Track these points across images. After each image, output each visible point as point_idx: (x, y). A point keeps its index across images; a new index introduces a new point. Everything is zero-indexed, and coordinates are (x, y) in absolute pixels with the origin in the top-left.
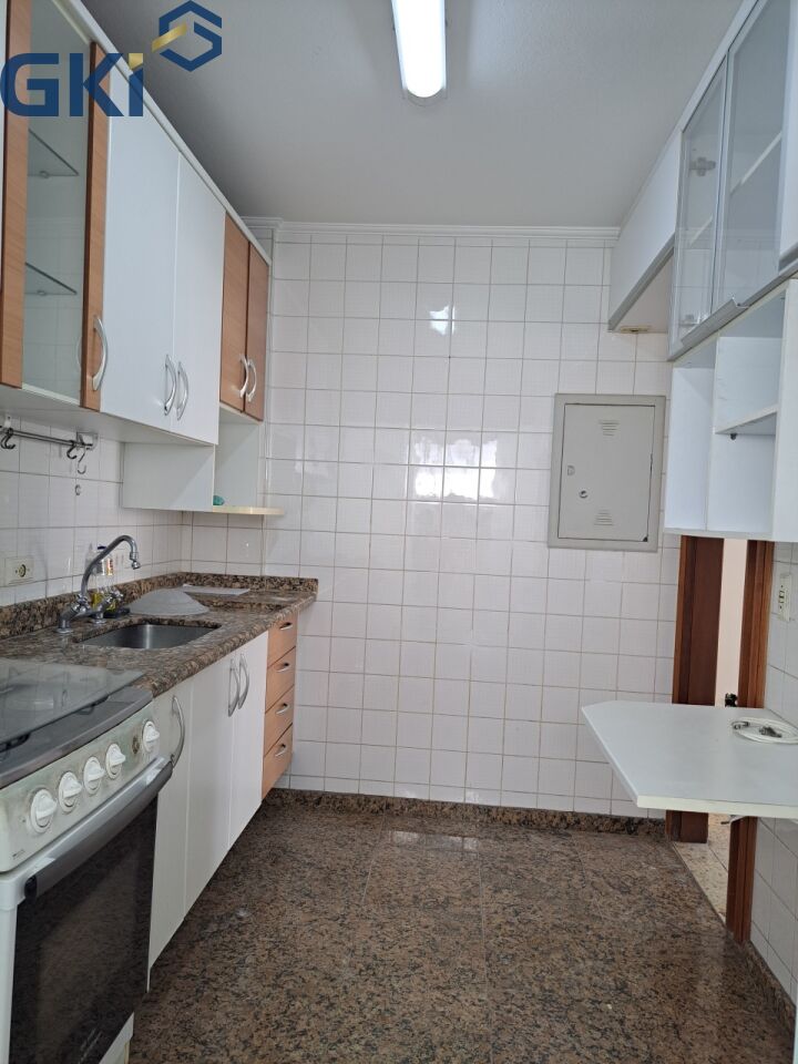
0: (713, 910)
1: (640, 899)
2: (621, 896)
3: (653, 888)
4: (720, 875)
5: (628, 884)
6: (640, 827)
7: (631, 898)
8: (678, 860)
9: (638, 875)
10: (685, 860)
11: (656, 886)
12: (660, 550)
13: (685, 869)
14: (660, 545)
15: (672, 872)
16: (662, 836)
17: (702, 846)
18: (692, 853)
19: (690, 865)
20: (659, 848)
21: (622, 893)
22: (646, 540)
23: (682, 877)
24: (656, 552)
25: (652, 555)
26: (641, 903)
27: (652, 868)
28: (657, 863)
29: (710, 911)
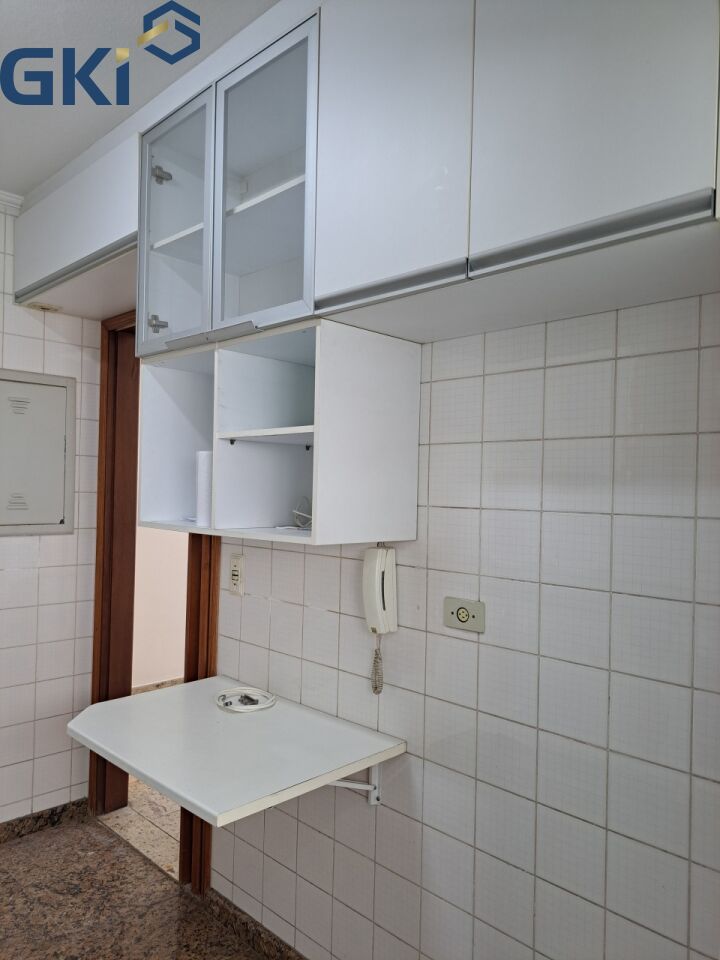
0: (161, 871)
1: (93, 893)
2: (74, 900)
3: (100, 876)
4: (152, 832)
5: (76, 882)
6: (64, 814)
7: (85, 896)
8: (110, 833)
9: (81, 867)
10: (117, 831)
11: (102, 871)
12: (76, 531)
13: (121, 841)
14: (76, 526)
15: (109, 849)
16: (85, 814)
17: (126, 810)
18: (119, 821)
19: (122, 834)
20: (88, 828)
21: (74, 895)
22: (62, 522)
23: (120, 850)
24: (72, 533)
25: (69, 536)
26: (97, 897)
27: (90, 853)
28: (94, 845)
29: (159, 874)
